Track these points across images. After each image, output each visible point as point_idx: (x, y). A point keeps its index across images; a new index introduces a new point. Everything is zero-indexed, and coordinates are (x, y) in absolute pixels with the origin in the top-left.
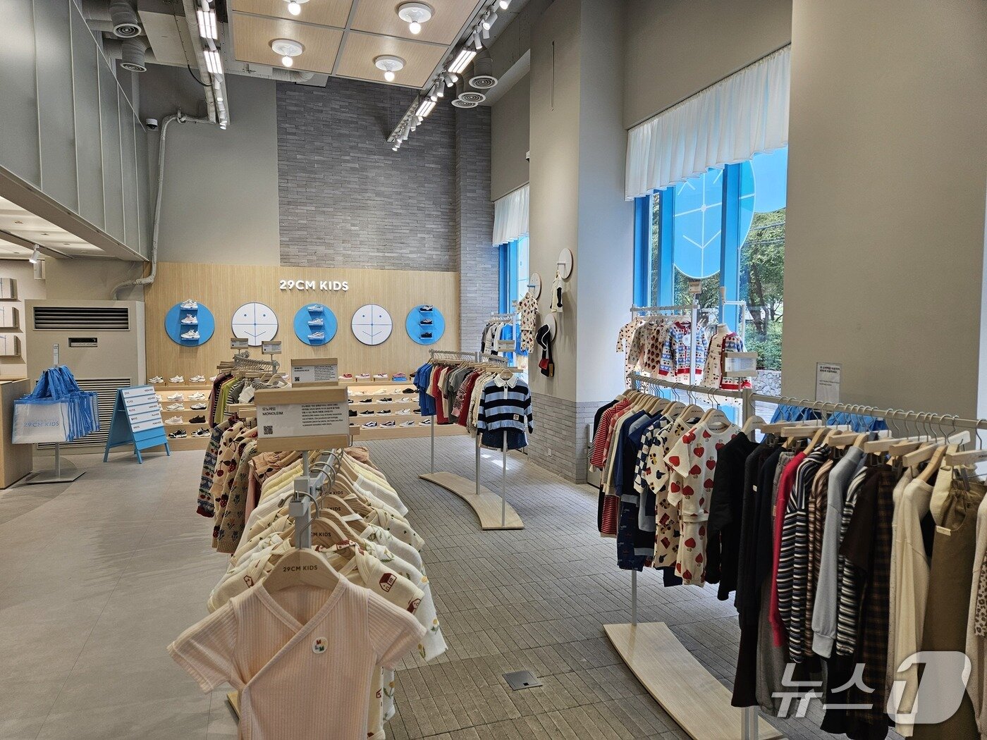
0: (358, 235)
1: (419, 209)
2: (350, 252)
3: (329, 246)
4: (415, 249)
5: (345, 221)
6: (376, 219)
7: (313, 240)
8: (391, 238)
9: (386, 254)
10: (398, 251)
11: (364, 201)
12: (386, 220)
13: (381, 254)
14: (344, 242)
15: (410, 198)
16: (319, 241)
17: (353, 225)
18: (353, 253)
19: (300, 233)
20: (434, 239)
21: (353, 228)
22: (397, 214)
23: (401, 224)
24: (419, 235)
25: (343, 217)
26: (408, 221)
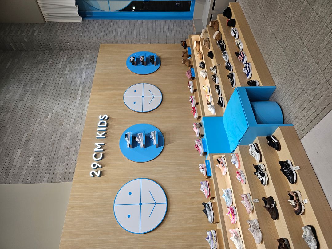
0: (57, 114)
1: (43, 72)
2: (73, 120)
3: (63, 136)
4: (78, 75)
5: (40, 124)
6: (45, 101)
7: (54, 150)
8: (65, 90)
9: (80, 93)
10: (78, 85)
11: (25, 109)
12: (48, 93)
13: (79, 97)
14: (61, 124)
15: (32, 77)
16: (55, 145)
17: (46, 117)
18: (74, 117)
19: (43, 163)
20: (72, 63)
21: (49, 117)
22: (44, 86)
23: (54, 84)
24: (66, 72)
25: (36, 126)
26: (52, 79)
